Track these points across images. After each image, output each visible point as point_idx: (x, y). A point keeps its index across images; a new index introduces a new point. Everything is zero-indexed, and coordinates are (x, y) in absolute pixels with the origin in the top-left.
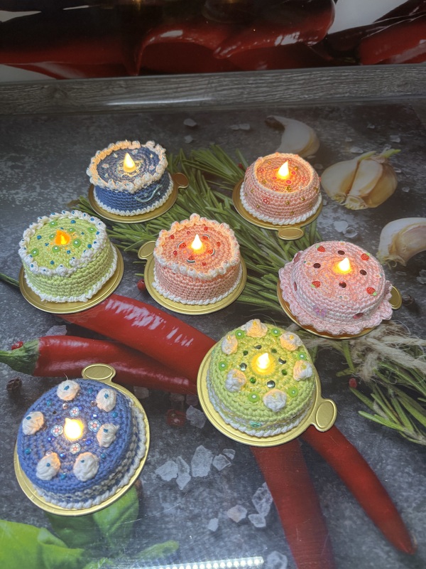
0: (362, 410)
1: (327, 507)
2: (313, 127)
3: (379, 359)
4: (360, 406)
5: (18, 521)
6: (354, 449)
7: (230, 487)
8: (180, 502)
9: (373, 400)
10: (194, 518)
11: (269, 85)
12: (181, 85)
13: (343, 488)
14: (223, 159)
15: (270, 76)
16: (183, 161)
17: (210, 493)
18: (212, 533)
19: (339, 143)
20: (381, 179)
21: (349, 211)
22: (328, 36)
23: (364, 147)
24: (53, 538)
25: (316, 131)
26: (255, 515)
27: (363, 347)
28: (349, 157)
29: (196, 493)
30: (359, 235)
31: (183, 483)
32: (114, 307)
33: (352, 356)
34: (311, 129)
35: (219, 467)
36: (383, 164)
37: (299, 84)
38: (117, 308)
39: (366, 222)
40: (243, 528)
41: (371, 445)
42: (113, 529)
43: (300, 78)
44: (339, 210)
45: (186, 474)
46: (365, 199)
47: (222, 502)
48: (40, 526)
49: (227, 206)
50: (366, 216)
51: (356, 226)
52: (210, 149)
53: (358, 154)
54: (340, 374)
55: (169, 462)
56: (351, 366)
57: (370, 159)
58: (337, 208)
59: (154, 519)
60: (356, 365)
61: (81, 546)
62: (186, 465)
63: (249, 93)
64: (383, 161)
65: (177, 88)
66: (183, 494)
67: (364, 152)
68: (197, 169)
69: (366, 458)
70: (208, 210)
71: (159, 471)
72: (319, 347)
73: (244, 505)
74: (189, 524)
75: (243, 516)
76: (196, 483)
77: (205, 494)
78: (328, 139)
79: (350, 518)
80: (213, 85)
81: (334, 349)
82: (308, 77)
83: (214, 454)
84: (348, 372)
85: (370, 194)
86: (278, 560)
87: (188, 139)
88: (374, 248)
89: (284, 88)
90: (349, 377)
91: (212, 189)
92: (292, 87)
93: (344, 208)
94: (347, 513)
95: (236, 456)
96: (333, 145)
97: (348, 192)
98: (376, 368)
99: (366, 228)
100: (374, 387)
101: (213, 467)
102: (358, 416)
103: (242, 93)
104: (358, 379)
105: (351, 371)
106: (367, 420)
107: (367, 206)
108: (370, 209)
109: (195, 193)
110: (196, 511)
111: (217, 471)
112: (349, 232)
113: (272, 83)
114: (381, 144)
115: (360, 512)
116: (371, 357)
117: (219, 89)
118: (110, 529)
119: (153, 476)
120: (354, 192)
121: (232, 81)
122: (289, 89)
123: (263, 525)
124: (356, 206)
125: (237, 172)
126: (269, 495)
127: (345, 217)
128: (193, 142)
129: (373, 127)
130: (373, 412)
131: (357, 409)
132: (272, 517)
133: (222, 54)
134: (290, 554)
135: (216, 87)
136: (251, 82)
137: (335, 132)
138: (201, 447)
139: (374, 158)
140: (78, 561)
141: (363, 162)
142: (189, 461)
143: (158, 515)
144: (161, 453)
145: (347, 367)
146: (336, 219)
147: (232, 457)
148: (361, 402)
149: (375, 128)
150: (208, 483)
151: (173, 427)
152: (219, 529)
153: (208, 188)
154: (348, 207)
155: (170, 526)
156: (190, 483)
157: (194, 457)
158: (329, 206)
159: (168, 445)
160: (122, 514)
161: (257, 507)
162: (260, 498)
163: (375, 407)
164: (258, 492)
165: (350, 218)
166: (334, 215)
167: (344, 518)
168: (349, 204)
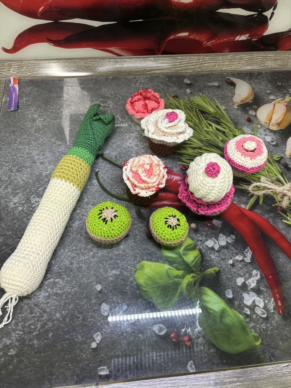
0: (284, 219)
1: (273, 255)
2: (250, 84)
3: (289, 199)
4: (283, 218)
5: (156, 262)
6: (282, 234)
7: (235, 249)
8: (217, 254)
9: (288, 215)
10: (223, 259)
11: (230, 61)
12: (183, 60)
13: (278, 248)
14: (208, 103)
15: (230, 56)
16: (189, 104)
17: (228, 251)
18: (231, 265)
19: (264, 93)
20: (286, 113)
21: (272, 131)
22: (263, 36)
23: (276, 96)
24: (171, 267)
25: (252, 86)
26: (246, 258)
27: (282, 194)
28: (269, 102)
29: (222, 251)
30: (277, 143)
31: (217, 247)
32: (172, 178)
33: (278, 198)
34: (249, 85)
35: (230, 242)
36: (286, 105)
37: (245, 61)
38: (173, 178)
39: (280, 136)
40: (242, 263)
41: (288, 233)
42: (193, 264)
43: (246, 57)
44: (267, 130)
45: (217, 245)
46: (279, 124)
47: (233, 254)
48: (165, 263)
49: (214, 128)
50: (280, 133)
51: (275, 139)
52: (200, 97)
53: (274, 100)
54: (273, 205)
55: (209, 240)
56: (278, 202)
57: (280, 103)
58: (266, 129)
59: (208, 260)
60: (280, 202)
61: (182, 270)
62: (217, 241)
63: (218, 65)
64: (286, 104)
65: (181, 62)
66: (217, 252)
67: (277, 99)
68: (196, 108)
69: (286, 237)
70: (205, 130)
71: (206, 243)
72: (264, 194)
73: (241, 255)
74: (222, 262)
75: (241, 258)
76: (222, 247)
77: (226, 252)
78: (258, 91)
79: (282, 258)
80: (200, 61)
81: (270, 195)
82: (250, 57)
83: (227, 237)
84: (277, 204)
85: (281, 122)
86: (256, 272)
87: (188, 91)
88: (284, 149)
89: (237, 62)
90: (277, 206)
91: (205, 119)
92: (242, 62)
93: (269, 129)
94: (281, 257)
95: (235, 237)
96: (261, 94)
97: (270, 121)
98: (288, 203)
99: (280, 139)
100: (288, 210)
101: (227, 242)
102: (282, 222)
103: (215, 65)
104: (281, 207)
105: (278, 204)
106: (286, 223)
107: (280, 129)
108: (281, 130)
109: (198, 121)
110: (224, 257)
111: (229, 243)
112: (272, 141)
113: (231, 60)
114: (285, 94)
115: (285, 256)
116: (286, 198)
117: (203, 63)
118: (192, 263)
119: (204, 245)
120: (273, 121)
121: (210, 58)
122: (240, 63)
123: (249, 261)
124: (275, 128)
125: (216, 110)
126: (250, 251)
127: (270, 134)
128: (191, 93)
129: (280, 84)
130: (288, 220)
131: (281, 219)
132: (252, 258)
133: (206, 44)
134: (260, 270)
135: (201, 62)
136: (220, 59)
137: (261, 87)
138: (221, 234)
139: (282, 102)
140: (182, 275)
141: (276, 104)
142: (217, 240)
143: (209, 259)
144: (205, 237)
145: (276, 202)
146: (266, 135)
147: (234, 238)
148: (283, 216)
149: (281, 85)
150: (226, 247)
151: (208, 227)
152: (233, 263)
153: (204, 119)
154: (271, 129)
155: (215, 262)
156: (219, 248)
157: (219, 238)
158: (262, 128)
159: (208, 234)
160: (195, 259)
161: (246, 255)
162: (247, 253)
163: (289, 218)
164: (246, 250)
165: (272, 134)
166: (265, 133)
167: (280, 258)
168: (272, 128)
